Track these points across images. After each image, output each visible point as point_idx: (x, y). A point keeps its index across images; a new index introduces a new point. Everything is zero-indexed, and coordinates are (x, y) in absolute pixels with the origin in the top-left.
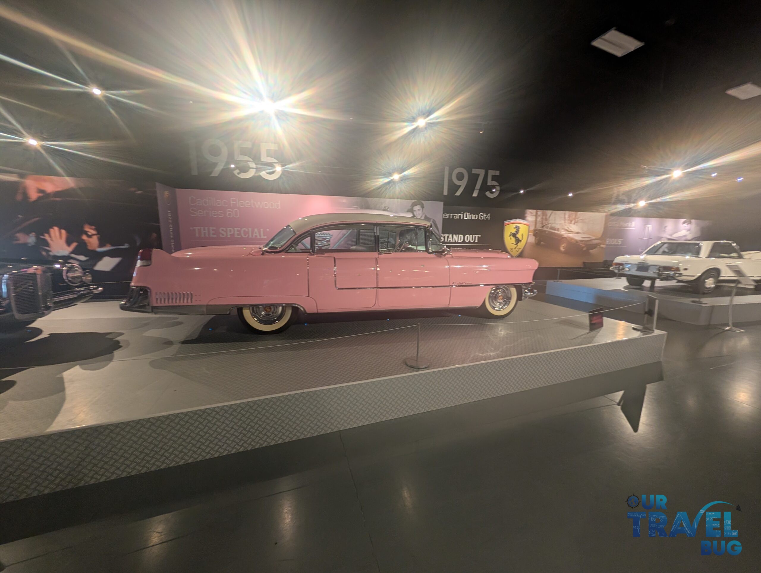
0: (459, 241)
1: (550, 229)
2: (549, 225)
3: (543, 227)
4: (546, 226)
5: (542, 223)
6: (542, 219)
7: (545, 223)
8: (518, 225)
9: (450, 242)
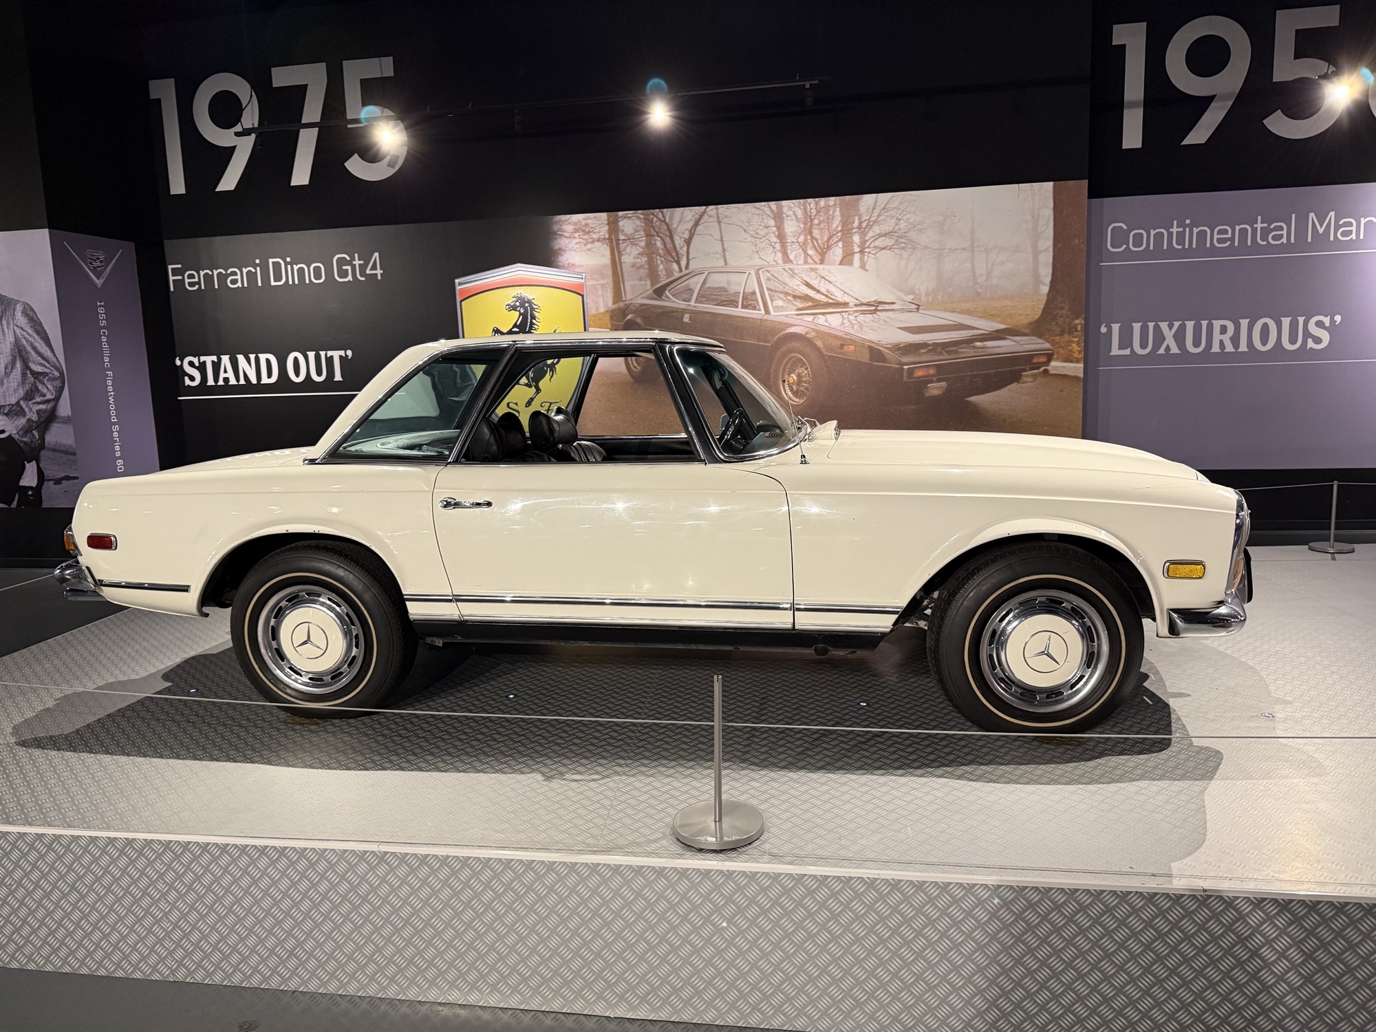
0: (265, 380)
1: (702, 298)
2: (696, 283)
3: (659, 293)
4: (680, 286)
5: (653, 274)
6: (650, 251)
7: (669, 272)
8: (527, 293)
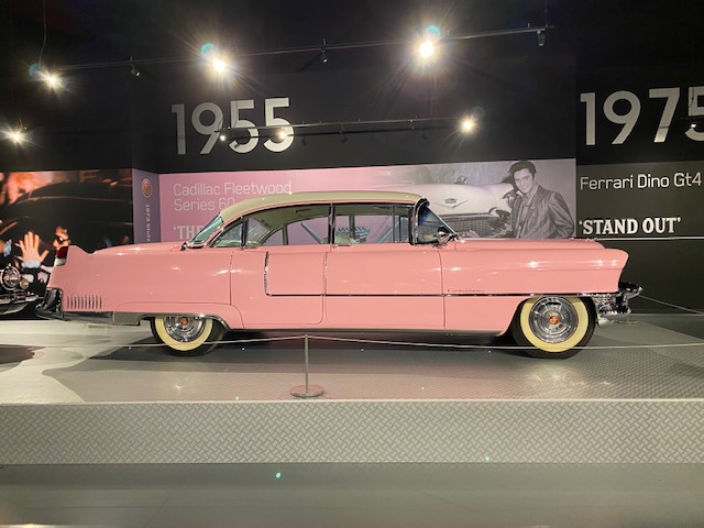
0: (629, 232)
9: (608, 235)
